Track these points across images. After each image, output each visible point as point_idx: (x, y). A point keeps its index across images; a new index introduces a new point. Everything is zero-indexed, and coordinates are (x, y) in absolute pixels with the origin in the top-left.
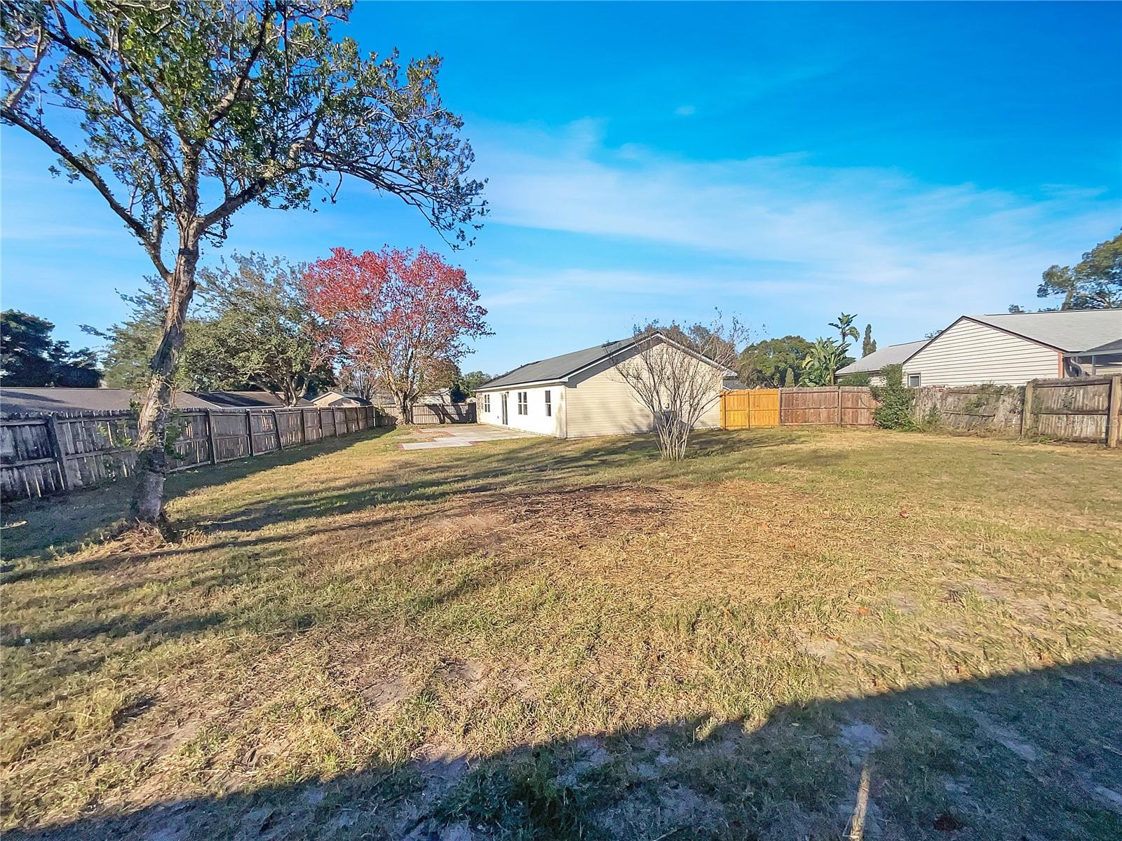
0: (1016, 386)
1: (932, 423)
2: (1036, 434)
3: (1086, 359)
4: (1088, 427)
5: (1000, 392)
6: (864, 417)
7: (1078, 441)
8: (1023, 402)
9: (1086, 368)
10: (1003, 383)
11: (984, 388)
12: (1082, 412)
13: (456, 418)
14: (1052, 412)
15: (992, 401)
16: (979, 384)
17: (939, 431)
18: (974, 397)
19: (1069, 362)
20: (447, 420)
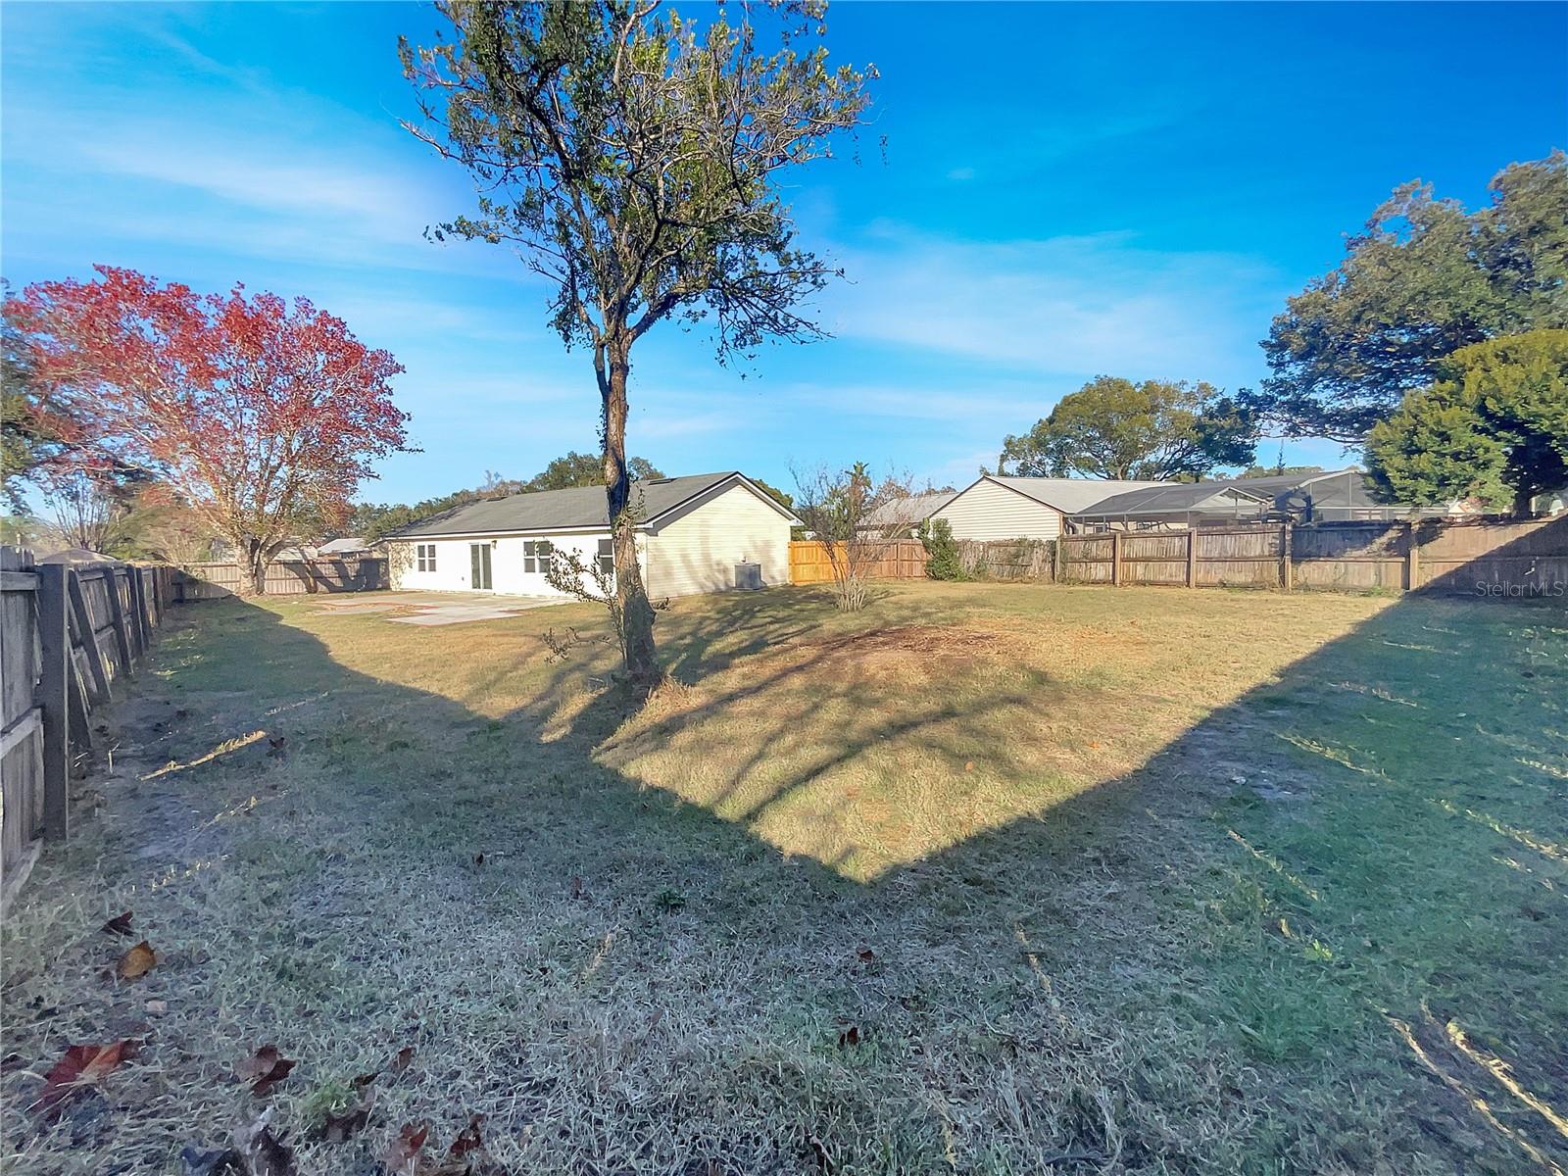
0: (1044, 540)
1: (980, 573)
2: (1065, 579)
3: (1078, 520)
4: (1100, 571)
5: (1032, 545)
6: (919, 569)
7: (1095, 582)
8: (1054, 553)
9: (1079, 527)
10: (1035, 537)
11: (1020, 542)
12: (1096, 560)
13: (338, 583)
14: (1075, 561)
15: (1028, 553)
16: (1016, 538)
17: (988, 579)
18: (1012, 550)
19: (1068, 521)
20: (321, 587)
